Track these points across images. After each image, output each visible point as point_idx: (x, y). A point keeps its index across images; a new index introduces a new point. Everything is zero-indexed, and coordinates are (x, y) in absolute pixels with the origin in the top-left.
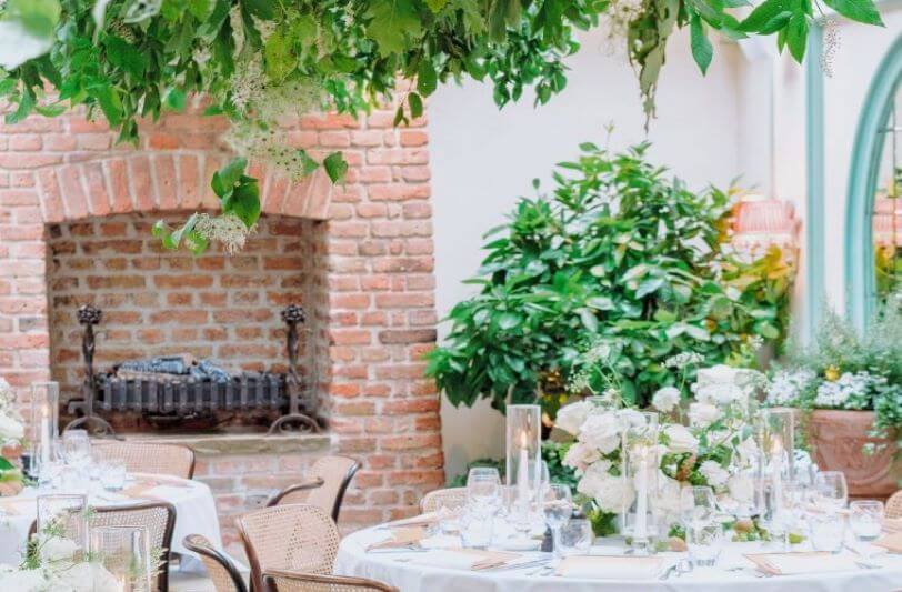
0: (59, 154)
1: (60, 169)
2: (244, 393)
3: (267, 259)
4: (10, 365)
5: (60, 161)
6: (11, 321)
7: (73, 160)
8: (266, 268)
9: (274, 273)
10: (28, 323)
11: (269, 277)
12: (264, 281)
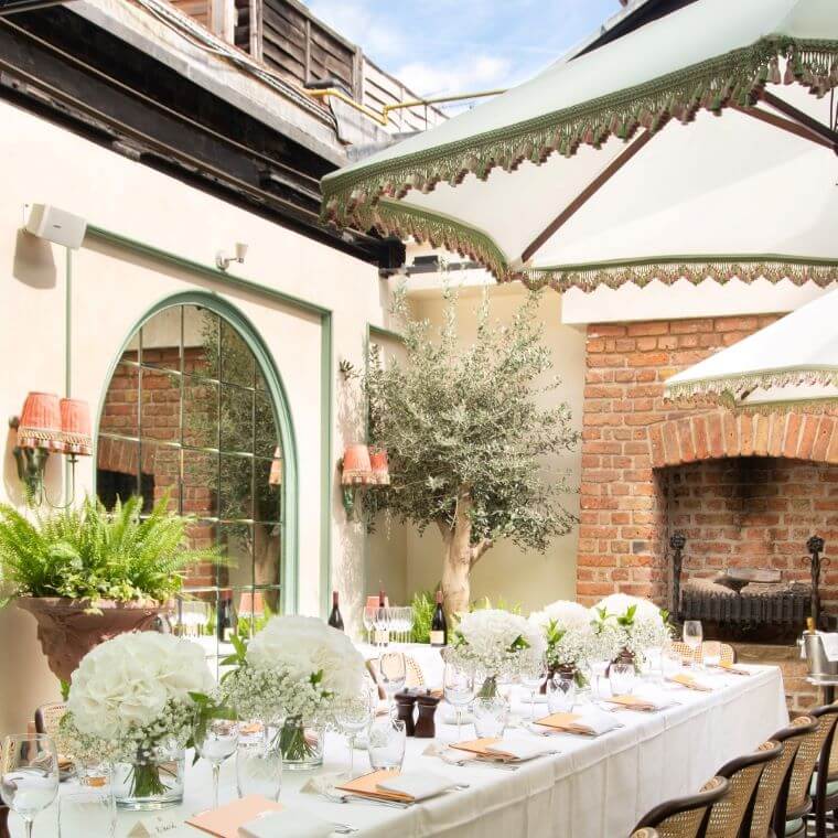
0: (662, 413)
1: (662, 425)
2: (779, 610)
3: (817, 502)
4: (627, 579)
5: (663, 420)
6: (628, 545)
7: (672, 417)
8: (816, 509)
9: (821, 513)
10: (639, 547)
11: (818, 516)
12: (814, 520)
